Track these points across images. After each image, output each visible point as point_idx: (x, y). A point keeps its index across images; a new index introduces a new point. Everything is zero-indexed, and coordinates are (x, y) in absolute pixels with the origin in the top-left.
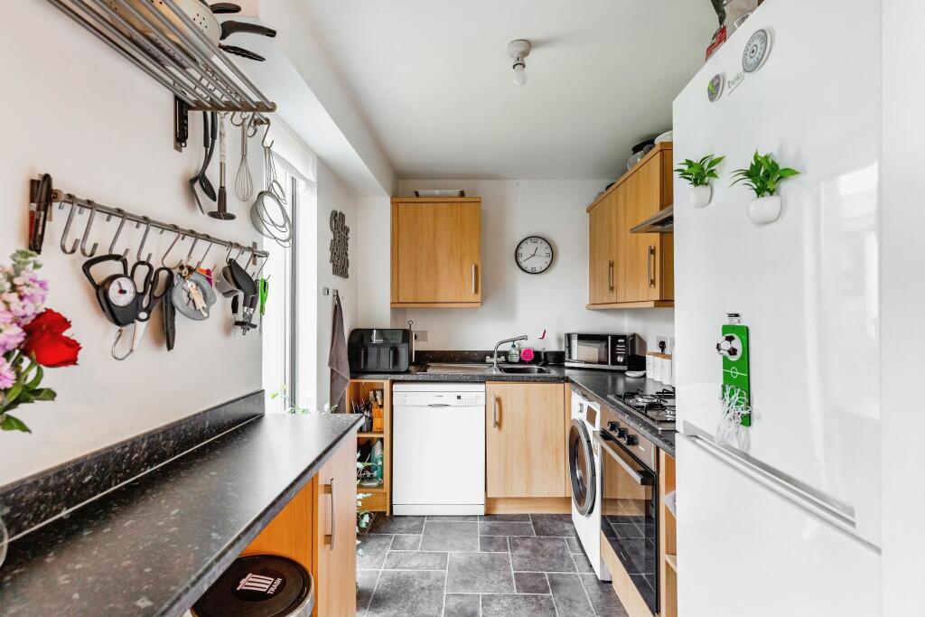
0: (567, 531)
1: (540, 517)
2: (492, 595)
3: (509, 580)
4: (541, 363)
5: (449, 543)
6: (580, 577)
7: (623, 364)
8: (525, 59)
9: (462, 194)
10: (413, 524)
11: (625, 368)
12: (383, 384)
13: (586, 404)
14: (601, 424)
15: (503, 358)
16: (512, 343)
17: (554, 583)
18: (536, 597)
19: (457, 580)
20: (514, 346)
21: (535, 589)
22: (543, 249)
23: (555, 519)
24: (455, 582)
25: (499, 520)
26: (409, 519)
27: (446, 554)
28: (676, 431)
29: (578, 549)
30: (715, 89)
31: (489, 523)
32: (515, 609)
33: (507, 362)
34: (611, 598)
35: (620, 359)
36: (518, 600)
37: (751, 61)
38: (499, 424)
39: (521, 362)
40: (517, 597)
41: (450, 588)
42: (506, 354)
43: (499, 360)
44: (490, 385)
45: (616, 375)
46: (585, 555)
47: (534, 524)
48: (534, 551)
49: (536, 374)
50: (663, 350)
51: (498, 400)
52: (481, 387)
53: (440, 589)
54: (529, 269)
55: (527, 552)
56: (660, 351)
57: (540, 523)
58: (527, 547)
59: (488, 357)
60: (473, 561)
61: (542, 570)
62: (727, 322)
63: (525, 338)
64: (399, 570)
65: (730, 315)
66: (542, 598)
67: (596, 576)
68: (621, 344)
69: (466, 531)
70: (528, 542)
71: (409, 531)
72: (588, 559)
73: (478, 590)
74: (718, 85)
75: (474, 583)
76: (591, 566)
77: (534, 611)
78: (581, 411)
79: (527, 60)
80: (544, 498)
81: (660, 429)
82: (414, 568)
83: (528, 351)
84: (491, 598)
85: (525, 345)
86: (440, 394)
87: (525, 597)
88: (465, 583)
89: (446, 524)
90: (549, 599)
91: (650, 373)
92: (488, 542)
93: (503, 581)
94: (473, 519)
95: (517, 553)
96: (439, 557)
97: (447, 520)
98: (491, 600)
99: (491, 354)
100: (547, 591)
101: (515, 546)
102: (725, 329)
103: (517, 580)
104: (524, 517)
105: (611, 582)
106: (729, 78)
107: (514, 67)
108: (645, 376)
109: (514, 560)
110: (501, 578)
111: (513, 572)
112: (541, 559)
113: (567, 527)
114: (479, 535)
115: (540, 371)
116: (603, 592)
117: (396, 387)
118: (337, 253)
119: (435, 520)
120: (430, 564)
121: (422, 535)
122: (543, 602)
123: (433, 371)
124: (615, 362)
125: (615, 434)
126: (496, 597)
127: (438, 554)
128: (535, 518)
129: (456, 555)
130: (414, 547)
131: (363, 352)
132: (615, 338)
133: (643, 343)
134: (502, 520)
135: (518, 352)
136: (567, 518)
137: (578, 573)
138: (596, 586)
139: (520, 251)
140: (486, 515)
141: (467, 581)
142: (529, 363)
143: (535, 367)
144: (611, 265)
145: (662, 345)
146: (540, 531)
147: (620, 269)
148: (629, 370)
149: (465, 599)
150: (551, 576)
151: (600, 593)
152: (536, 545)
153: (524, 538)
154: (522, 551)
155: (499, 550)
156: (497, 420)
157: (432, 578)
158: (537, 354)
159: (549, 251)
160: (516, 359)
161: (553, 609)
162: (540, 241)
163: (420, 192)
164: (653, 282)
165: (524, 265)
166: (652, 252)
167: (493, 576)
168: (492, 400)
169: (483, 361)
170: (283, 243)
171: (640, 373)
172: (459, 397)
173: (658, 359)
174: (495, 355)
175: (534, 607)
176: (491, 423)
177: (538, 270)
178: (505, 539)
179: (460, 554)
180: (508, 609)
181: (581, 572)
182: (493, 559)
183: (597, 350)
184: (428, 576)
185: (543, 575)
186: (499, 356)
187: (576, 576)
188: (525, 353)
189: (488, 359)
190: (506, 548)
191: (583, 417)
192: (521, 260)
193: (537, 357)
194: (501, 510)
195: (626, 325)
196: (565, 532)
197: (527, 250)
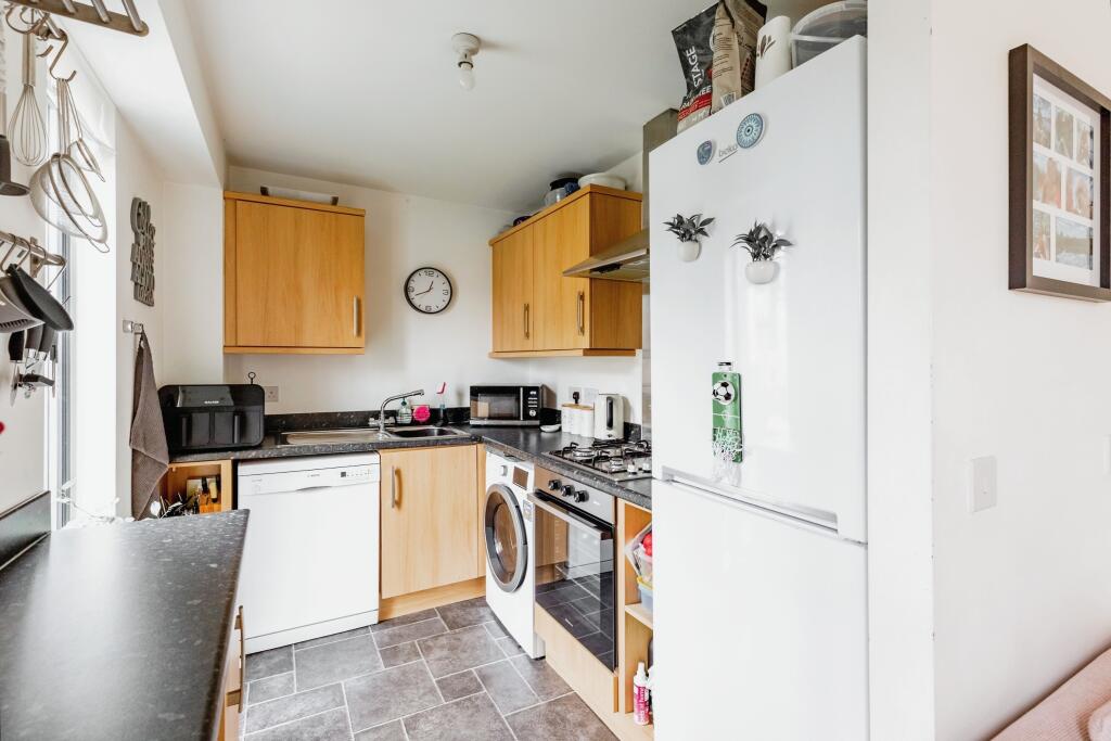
0: (483, 617)
1: (448, 608)
2: (416, 716)
3: (432, 691)
4: (440, 423)
5: (338, 670)
6: (512, 664)
7: (535, 418)
8: (474, 58)
9: (335, 201)
10: (276, 660)
11: (537, 422)
12: (219, 466)
13: (511, 465)
14: (535, 485)
15: (391, 420)
16: (402, 400)
17: (484, 678)
18: (470, 699)
19: (365, 712)
20: (404, 403)
21: (465, 691)
22: (440, 285)
23: (466, 606)
24: (361, 716)
25: (398, 624)
26: (266, 654)
27: (339, 685)
28: (651, 478)
29: (501, 632)
30: (705, 153)
31: (386, 631)
32: (450, 721)
33: (397, 424)
34: (548, 674)
35: (533, 413)
36: (449, 711)
37: (747, 139)
38: (398, 503)
39: (414, 423)
40: (447, 707)
41: (358, 725)
42: (394, 413)
43: (387, 421)
44: (386, 454)
45: (527, 430)
46: (511, 637)
47: (444, 618)
48: (452, 649)
49: (436, 437)
50: (576, 402)
51: (398, 473)
52: (374, 458)
53: (343, 732)
54: (423, 308)
55: (445, 653)
56: (573, 402)
57: (450, 614)
58: (442, 647)
59: (372, 419)
60: (379, 683)
61: (466, 667)
62: (718, 369)
63: (420, 393)
64: (271, 728)
65: (721, 364)
66: (477, 698)
67: (528, 656)
68: (533, 396)
69: (359, 649)
70: (443, 641)
71: (271, 671)
72: (514, 641)
73: (396, 715)
74: (709, 150)
75: (388, 709)
76: (520, 647)
77: (472, 715)
78: (505, 474)
79: (475, 59)
80: (452, 585)
81: (616, 480)
82: (295, 717)
83: (422, 410)
84: (416, 718)
85: (418, 402)
86: (316, 472)
87: (457, 704)
88: (377, 713)
89: (326, 648)
90: (484, 697)
91: (566, 425)
92: (390, 654)
93: (425, 694)
94: (362, 631)
95: (432, 657)
96: (329, 692)
97: (327, 642)
98: (415, 722)
99: (376, 415)
100: (479, 688)
101: (428, 649)
102: (716, 377)
103: (442, 688)
104: (429, 613)
105: (544, 657)
106: (720, 146)
107: (460, 64)
108: (560, 429)
109: (430, 667)
110: (422, 691)
111: (434, 680)
112: (463, 656)
113: (482, 611)
114: (378, 649)
115: (441, 433)
116: (539, 670)
117: (242, 469)
118: (142, 266)
119: (308, 647)
120: (318, 704)
121: (294, 672)
122: (479, 702)
123: (297, 441)
124: (527, 417)
125: (559, 494)
126: (421, 715)
127: (326, 689)
128: (443, 611)
129: (353, 681)
130: (287, 689)
131: (184, 421)
132: (527, 390)
133: (551, 395)
134: (403, 623)
135: (409, 411)
136: (481, 601)
137: (508, 659)
138: (529, 667)
139: (412, 284)
140: (380, 622)
141: (377, 710)
142: (424, 424)
143: (435, 429)
144: (527, 308)
145: (576, 396)
146: (453, 625)
147: (538, 314)
148: (543, 424)
149: (382, 731)
150: (479, 671)
151: (535, 672)
152: (453, 641)
153: (436, 638)
154: (437, 653)
155: (409, 659)
156: (396, 498)
157: (328, 723)
158: (434, 412)
159: (447, 287)
160: (408, 420)
161: (492, 706)
162: (436, 273)
163: (271, 190)
164: (582, 330)
165: (416, 302)
166: (582, 297)
167: (410, 693)
168: (389, 474)
169: (365, 425)
170: (96, 243)
171: (555, 427)
172: (343, 474)
173: (576, 411)
174: (382, 416)
175: (470, 712)
176: (388, 502)
177: (434, 309)
178: (413, 645)
179: (358, 680)
180: (441, 724)
181: (511, 657)
182: (404, 673)
183: (487, 404)
184: (320, 721)
185: (471, 672)
186: (387, 418)
187: (507, 662)
188: (418, 412)
189: (372, 422)
190: (417, 655)
191: (509, 481)
192: (412, 295)
193: (434, 416)
194: (398, 612)
195: (529, 376)
196: (481, 618)
197: (419, 284)
